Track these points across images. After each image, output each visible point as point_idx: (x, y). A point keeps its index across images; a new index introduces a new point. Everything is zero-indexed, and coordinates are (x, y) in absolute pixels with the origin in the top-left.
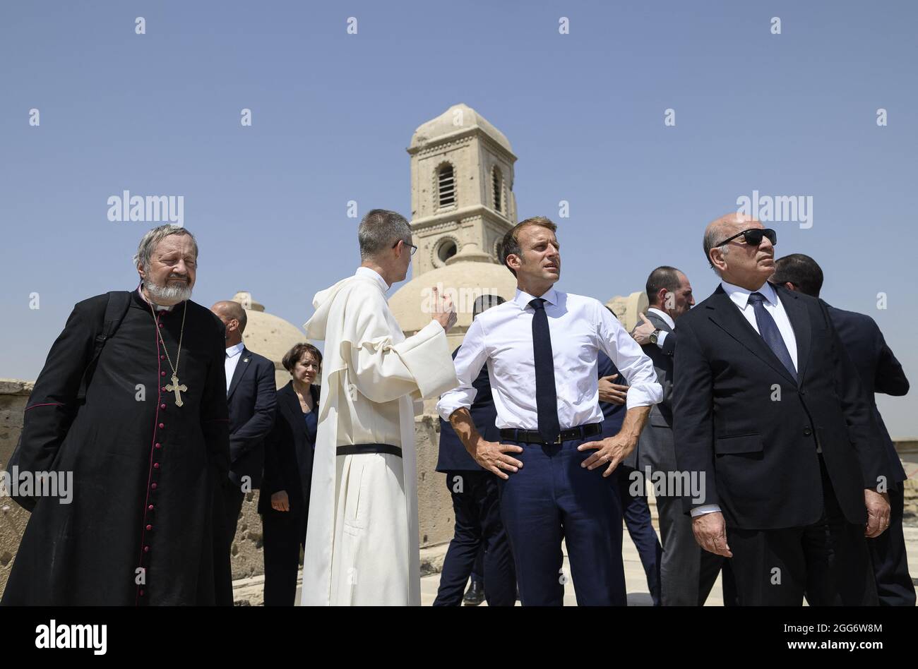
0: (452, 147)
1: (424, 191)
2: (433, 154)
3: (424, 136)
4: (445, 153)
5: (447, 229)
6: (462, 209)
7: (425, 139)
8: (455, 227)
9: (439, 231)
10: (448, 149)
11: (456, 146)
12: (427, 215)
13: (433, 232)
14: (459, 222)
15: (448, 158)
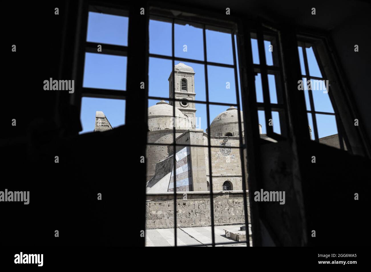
0: (186, 75)
1: (178, 84)
2: (181, 75)
3: (178, 69)
4: (184, 76)
5: (185, 96)
6: (189, 92)
7: (178, 70)
8: (187, 96)
9: (183, 96)
10: (185, 75)
11: (188, 75)
12: (179, 91)
13: (181, 96)
14: (188, 96)
15: (185, 77)
